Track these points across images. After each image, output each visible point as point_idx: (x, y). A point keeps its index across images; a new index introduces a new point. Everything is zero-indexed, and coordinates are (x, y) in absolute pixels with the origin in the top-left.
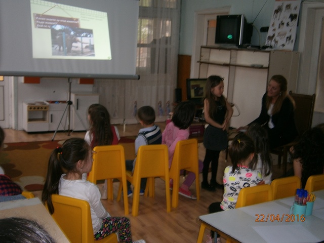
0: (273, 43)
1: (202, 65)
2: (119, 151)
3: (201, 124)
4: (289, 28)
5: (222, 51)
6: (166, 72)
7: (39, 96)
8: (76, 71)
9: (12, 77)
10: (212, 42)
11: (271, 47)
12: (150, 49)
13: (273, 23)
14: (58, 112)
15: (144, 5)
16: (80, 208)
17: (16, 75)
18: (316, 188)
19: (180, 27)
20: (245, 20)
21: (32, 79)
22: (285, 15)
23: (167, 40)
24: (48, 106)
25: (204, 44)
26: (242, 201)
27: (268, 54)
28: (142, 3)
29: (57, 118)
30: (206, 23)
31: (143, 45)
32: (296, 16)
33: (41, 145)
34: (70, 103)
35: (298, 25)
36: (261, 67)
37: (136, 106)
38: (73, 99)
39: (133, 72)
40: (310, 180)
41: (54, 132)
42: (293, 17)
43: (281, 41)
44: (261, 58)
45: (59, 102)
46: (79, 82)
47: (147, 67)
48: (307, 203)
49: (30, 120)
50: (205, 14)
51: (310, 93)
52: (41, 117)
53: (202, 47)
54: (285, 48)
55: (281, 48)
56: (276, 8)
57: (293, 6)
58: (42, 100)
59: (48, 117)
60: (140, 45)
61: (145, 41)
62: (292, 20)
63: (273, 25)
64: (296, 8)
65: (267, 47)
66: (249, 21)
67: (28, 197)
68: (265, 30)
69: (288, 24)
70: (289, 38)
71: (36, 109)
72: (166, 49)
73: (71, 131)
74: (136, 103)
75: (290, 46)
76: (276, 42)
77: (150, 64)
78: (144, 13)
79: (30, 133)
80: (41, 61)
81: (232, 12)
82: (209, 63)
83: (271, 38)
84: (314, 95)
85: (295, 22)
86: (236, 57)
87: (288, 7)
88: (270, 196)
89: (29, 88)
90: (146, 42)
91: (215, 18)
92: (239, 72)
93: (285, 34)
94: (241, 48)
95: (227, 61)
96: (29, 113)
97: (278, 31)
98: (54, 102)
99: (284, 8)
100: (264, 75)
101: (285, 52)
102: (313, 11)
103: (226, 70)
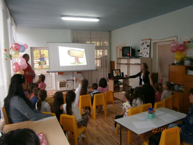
0: (142, 55)
1: (118, 64)
2: (89, 97)
3: (118, 85)
4: (147, 50)
5: (125, 59)
6: (106, 67)
7: (63, 79)
8: (75, 69)
9: (54, 73)
10: (121, 57)
11: (141, 57)
12: (100, 60)
14: (69, 84)
15: (97, 45)
16: (72, 119)
17: (55, 72)
18: (158, 107)
19: (110, 52)
20: (132, 48)
21: (61, 73)
22: (145, 46)
23: (106, 56)
24: (66, 82)
25: (119, 57)
26: (130, 113)
27: (140, 59)
29: (69, 86)
30: (119, 50)
31: (98, 59)
32: (149, 45)
34: (73, 80)
35: (150, 48)
36: (138, 64)
37: (97, 80)
38: (74, 79)
39: (95, 69)
40: (156, 104)
42: (148, 46)
43: (145, 54)
44: (138, 61)
45: (70, 80)
46: (76, 73)
47: (99, 66)
49: (60, 87)
50: (118, 47)
51: (157, 72)
52: (64, 85)
53: (118, 58)
54: (146, 57)
55: (145, 57)
56: (142, 43)
57: (148, 42)
58: (64, 80)
59: (66, 86)
60: (96, 59)
62: (148, 47)
63: (141, 49)
64: (149, 43)
65: (140, 57)
66: (133, 48)
68: (139, 51)
69: (146, 49)
70: (147, 53)
71: (62, 83)
72: (106, 60)
74: (96, 79)
75: (148, 56)
76: (143, 55)
77: (101, 65)
78: (97, 48)
80: (63, 67)
81: (127, 46)
82: (120, 64)
83: (141, 54)
84: (158, 73)
85: (149, 47)
86: (129, 61)
88: (141, 111)
89: (59, 76)
90: (99, 58)
91: (121, 48)
92: (131, 66)
93: (146, 52)
94: (131, 58)
95: (126, 62)
96: (60, 84)
97: (143, 51)
98: (68, 80)
99: (145, 43)
100: (139, 66)
101: (146, 58)
102: (155, 43)
103: (126, 66)
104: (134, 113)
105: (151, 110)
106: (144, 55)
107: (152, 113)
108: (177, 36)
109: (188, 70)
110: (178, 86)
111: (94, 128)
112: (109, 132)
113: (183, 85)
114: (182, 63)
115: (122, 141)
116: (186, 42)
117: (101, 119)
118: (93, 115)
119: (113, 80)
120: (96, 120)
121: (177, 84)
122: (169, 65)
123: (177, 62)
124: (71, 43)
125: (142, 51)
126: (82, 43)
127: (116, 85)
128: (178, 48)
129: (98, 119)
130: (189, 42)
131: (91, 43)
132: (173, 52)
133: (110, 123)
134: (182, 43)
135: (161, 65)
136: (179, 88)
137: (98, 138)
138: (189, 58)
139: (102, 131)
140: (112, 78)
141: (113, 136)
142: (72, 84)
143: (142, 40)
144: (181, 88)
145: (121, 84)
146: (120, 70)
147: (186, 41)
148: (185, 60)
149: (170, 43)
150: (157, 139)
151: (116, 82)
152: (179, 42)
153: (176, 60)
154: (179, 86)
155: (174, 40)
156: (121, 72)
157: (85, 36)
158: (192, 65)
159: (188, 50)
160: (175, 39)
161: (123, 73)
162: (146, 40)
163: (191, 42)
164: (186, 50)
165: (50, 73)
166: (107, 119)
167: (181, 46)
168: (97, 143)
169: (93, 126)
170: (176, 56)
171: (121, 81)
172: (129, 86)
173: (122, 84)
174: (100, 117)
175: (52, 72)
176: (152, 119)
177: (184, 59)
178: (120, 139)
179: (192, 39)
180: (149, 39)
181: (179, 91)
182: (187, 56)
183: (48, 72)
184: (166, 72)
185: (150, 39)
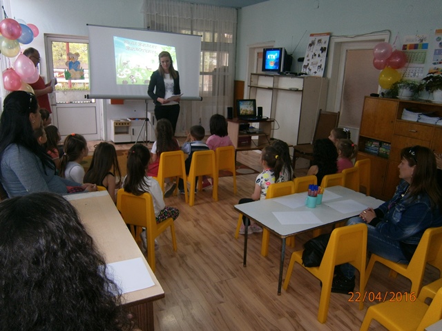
0: (307, 71)
1: (252, 88)
2: (180, 155)
3: (248, 136)
4: (320, 59)
5: (268, 78)
6: (224, 95)
7: (123, 115)
9: (102, 100)
10: (260, 71)
11: (306, 74)
12: (211, 76)
13: (308, 54)
14: (137, 127)
15: (206, 41)
16: (144, 199)
17: (105, 98)
18: (329, 185)
19: (235, 59)
20: (285, 51)
21: (117, 101)
22: (317, 48)
23: (225, 69)
24: (131, 122)
25: (255, 72)
26: (270, 194)
27: (302, 80)
28: (204, 39)
29: (137, 133)
30: (256, 54)
31: (206, 74)
32: (325, 48)
33: (124, 153)
34: (147, 120)
35: (327, 56)
36: (297, 90)
38: (149, 116)
39: (197, 95)
40: (325, 178)
41: (134, 142)
42: (323, 50)
43: (314, 69)
44: (297, 83)
45: (139, 119)
47: (209, 91)
48: (318, 195)
49: (116, 133)
50: (255, 48)
51: (336, 111)
52: (125, 130)
53: (252, 74)
54: (316, 75)
55: (314, 75)
56: (310, 42)
57: (323, 41)
58: (125, 118)
59: (131, 131)
60: (203, 73)
61: (207, 69)
62: (322, 52)
63: (308, 56)
64: (325, 42)
65: (303, 74)
66: (289, 53)
67: (102, 190)
68: (301, 60)
69: (319, 56)
70: (320, 66)
71: (121, 125)
72: (225, 76)
73: (148, 142)
74: (200, 119)
75: (320, 74)
76: (310, 70)
77: (211, 90)
78: (207, 47)
79: (116, 144)
80: (123, 87)
81: (276, 46)
82: (257, 87)
83: (305, 67)
84: (339, 112)
85: (325, 53)
86: (278, 82)
87: (320, 41)
88: (293, 190)
89: (115, 107)
90: (208, 71)
91: (262, 51)
92: (281, 94)
93: (317, 63)
94: (282, 74)
95: (271, 86)
96: (115, 128)
97: (311, 61)
98: (134, 119)
99: (316, 42)
100: (299, 96)
101: (317, 78)
102: (339, 45)
103: (270, 93)
104: (278, 194)
105: (314, 189)
106: (313, 71)
107: (315, 196)
108: (390, 31)
109: (405, 110)
110: (378, 144)
111: (190, 224)
112: (222, 233)
113: (390, 143)
114: (392, 93)
115: (248, 251)
116: (408, 48)
117: (206, 206)
118: (189, 196)
119: (237, 122)
120: (195, 207)
121: (376, 141)
122: (366, 97)
123: (384, 91)
124: (144, 29)
125: (308, 60)
126: (171, 32)
127: (243, 134)
128: (390, 59)
129: (198, 204)
130: (416, 47)
131: (192, 34)
132: (378, 66)
133: (225, 214)
134: (400, 48)
135: (347, 96)
136: (381, 149)
137: (197, 244)
138: (409, 84)
139: (206, 230)
140: (237, 119)
141: (230, 240)
142: (144, 127)
143: (312, 35)
144: (384, 150)
145: (255, 134)
146: (254, 101)
147: (408, 43)
148: (400, 87)
149: (373, 47)
150: (321, 247)
151: (244, 128)
152: (393, 47)
153: (382, 87)
154: (381, 143)
155: (384, 40)
156: (258, 106)
157: (177, 16)
158: (413, 100)
159: (411, 65)
160: (386, 37)
161: (260, 109)
162: (320, 34)
163: (419, 46)
164: (407, 64)
165: (93, 100)
166: (219, 206)
167: (396, 54)
168: (195, 252)
169: (188, 220)
170: (383, 78)
171: (256, 125)
172: (273, 139)
173: (257, 132)
174: (202, 201)
175: (96, 98)
176: (315, 207)
177: (398, 85)
178: (243, 248)
179: (422, 41)
180: (328, 34)
181: (379, 155)
182: (405, 78)
183: (88, 97)
184: (357, 113)
185: (330, 35)
